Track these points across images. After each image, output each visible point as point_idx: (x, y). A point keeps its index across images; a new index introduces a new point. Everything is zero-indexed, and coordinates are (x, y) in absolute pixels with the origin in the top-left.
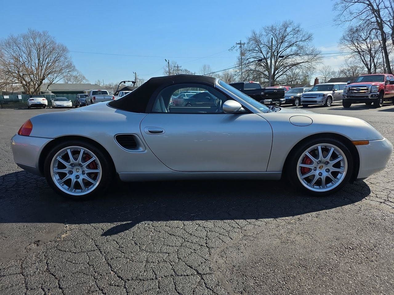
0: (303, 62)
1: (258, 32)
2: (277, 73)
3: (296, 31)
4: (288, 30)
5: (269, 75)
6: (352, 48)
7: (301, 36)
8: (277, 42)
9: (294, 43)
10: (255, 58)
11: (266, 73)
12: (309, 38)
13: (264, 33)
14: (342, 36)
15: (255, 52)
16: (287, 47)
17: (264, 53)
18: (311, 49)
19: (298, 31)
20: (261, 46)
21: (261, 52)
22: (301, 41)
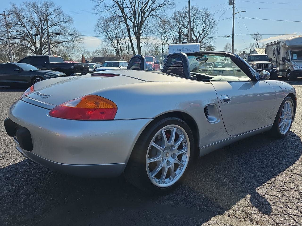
0: (67, 41)
1: (18, 6)
2: (44, 49)
3: (58, 12)
4: (50, 10)
5: (36, 49)
6: (104, 34)
7: (63, 18)
8: (40, 19)
9: (57, 23)
10: (18, 32)
11: (33, 48)
12: (70, 20)
13: (27, 9)
14: (96, 23)
15: (17, 25)
16: (50, 26)
17: (28, 27)
18: (73, 30)
19: (60, 13)
20: (24, 21)
21: (25, 27)
22: (63, 22)
